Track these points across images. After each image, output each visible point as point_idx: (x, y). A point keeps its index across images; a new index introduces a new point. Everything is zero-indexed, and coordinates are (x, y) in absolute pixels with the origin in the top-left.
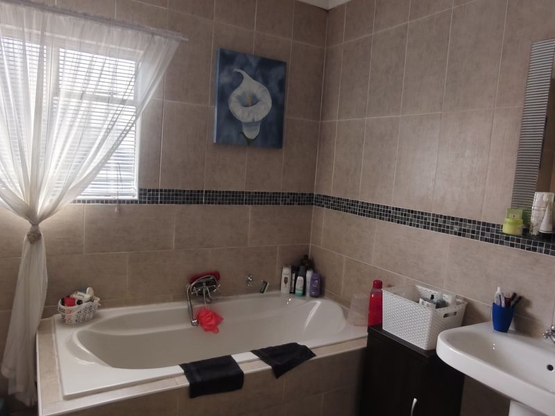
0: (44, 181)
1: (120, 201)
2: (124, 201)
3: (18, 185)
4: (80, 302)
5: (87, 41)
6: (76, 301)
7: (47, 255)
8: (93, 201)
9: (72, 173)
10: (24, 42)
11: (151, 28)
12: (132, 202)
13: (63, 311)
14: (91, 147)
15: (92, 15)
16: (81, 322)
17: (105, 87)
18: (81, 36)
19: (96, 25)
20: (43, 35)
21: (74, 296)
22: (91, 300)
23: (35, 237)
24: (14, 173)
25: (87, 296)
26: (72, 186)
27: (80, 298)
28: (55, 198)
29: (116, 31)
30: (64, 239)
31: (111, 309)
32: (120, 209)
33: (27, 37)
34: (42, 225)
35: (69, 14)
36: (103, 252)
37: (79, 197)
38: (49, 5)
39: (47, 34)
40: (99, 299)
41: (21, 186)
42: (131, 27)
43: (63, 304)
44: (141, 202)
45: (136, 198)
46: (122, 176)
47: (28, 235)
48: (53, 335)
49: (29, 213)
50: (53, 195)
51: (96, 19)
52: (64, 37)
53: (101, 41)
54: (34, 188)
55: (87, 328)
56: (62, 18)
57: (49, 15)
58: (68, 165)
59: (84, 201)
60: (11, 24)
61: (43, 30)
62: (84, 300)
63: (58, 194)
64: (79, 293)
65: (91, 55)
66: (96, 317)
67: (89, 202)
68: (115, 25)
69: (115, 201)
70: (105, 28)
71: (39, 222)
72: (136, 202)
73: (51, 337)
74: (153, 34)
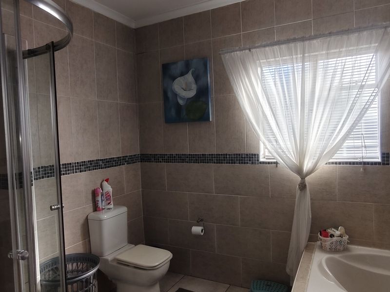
0: (307, 150)
1: (365, 163)
2: (368, 163)
3: (292, 153)
4: (332, 236)
5: (332, 51)
6: (329, 235)
7: (311, 199)
8: (343, 163)
9: (325, 143)
10: (293, 64)
11: (384, 23)
12: (376, 163)
13: (321, 240)
14: (338, 125)
15: (335, 32)
16: (333, 250)
17: (347, 80)
18: (328, 49)
19: (339, 37)
20: (304, 56)
21: (329, 231)
22: (341, 236)
23: (303, 186)
24: (290, 146)
25: (338, 233)
26: (325, 153)
27: (333, 233)
28: (315, 161)
29: (354, 37)
30: (323, 189)
31: (360, 247)
32: (365, 169)
33: (295, 61)
34: (307, 179)
35: (320, 37)
36: (352, 201)
37: (331, 161)
38: (307, 36)
39: (306, 55)
40: (348, 237)
41: (294, 154)
42: (365, 29)
43: (321, 235)
44: (384, 164)
45: (379, 160)
46: (366, 144)
47: (299, 185)
48: (313, 255)
49: (299, 171)
50: (313, 159)
51: (338, 33)
52: (316, 53)
53: (342, 47)
54: (301, 155)
55: (336, 256)
56: (315, 41)
57: (307, 43)
58: (322, 138)
59: (336, 163)
60: (286, 56)
61: (304, 53)
62: (335, 235)
63: (316, 158)
64: (333, 229)
65: (335, 59)
66: (346, 250)
67: (340, 163)
68: (353, 32)
69: (360, 163)
70: (345, 37)
71: (306, 177)
72: (379, 163)
73: (311, 256)
74: (386, 27)
